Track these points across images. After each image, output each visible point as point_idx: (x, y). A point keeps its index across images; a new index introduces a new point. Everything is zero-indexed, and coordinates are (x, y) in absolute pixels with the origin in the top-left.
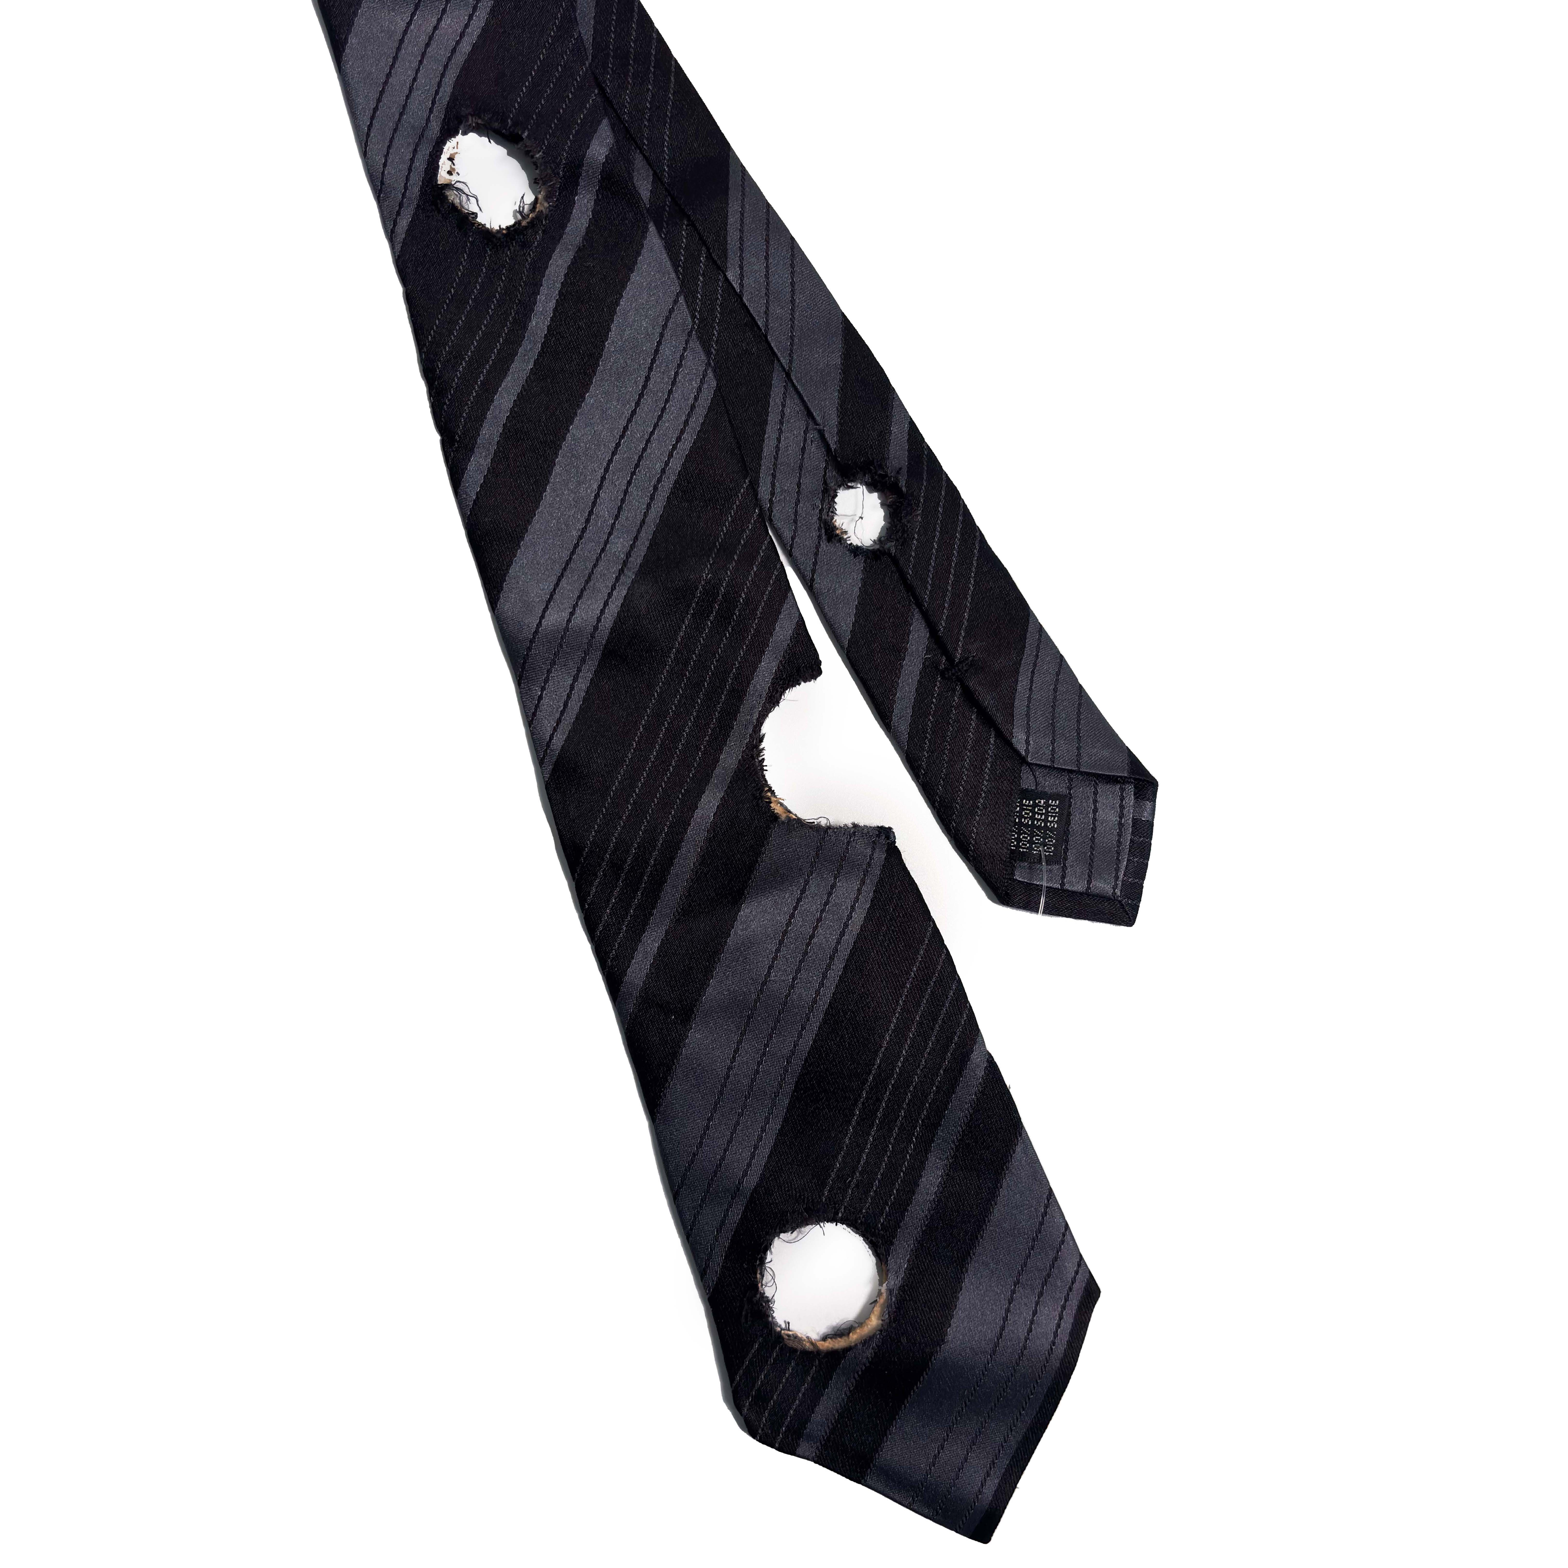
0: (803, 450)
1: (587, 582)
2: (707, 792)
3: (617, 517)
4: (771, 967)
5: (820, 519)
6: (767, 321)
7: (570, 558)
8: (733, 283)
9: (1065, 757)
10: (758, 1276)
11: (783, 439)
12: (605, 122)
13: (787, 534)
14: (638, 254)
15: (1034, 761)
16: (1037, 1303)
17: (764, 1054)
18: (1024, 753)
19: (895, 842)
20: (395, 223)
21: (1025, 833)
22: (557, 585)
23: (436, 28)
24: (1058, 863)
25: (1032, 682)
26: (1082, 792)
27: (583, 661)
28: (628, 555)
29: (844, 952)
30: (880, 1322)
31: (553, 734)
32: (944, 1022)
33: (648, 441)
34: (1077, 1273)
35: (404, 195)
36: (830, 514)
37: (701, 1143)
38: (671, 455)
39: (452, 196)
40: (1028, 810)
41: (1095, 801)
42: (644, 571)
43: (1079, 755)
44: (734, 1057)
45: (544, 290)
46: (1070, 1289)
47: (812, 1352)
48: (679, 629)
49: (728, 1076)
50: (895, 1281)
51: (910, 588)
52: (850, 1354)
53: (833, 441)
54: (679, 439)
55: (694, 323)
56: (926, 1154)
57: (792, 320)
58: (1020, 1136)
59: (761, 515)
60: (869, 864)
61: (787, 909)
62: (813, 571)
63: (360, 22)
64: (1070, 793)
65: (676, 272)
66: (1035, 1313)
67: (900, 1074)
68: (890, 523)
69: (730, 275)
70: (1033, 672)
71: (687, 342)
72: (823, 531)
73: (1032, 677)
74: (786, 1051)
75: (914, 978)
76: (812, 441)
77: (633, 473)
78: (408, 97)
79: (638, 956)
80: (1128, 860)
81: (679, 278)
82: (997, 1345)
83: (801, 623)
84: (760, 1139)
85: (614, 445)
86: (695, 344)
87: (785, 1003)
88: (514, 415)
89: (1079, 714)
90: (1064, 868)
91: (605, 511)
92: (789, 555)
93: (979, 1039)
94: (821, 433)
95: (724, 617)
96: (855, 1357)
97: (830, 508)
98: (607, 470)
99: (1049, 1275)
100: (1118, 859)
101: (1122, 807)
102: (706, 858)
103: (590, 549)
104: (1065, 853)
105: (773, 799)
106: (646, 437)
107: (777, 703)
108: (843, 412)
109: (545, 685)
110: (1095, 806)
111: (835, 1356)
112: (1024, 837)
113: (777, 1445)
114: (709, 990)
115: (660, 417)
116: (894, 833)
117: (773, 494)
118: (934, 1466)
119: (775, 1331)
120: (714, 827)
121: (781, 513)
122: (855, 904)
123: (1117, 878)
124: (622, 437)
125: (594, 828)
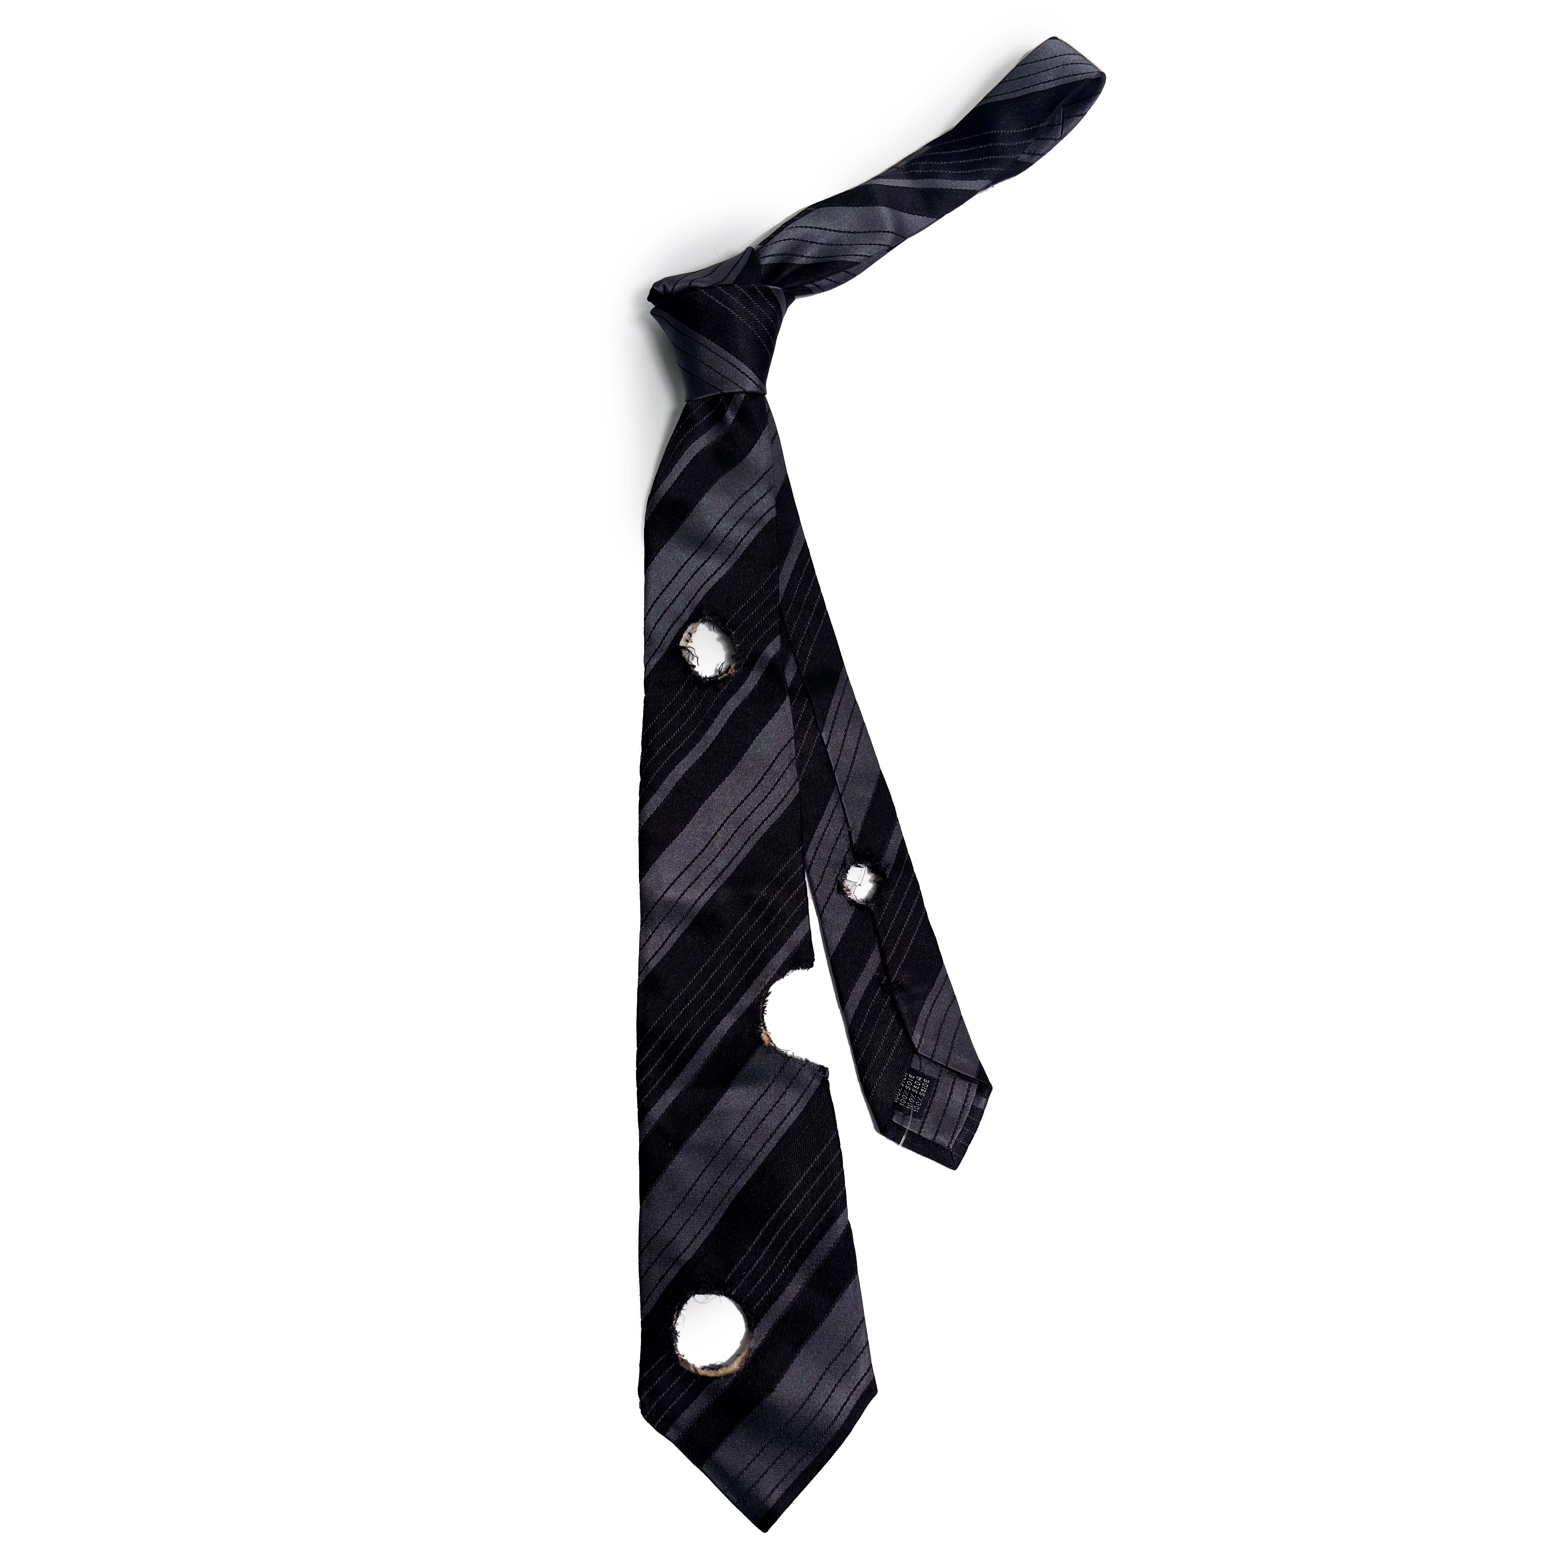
0: (838, 839)
1: (696, 879)
2: (727, 1016)
3: (723, 848)
4: (734, 1131)
5: (836, 879)
6: (837, 764)
7: (691, 864)
8: (824, 739)
9: (941, 1055)
10: (675, 1316)
11: (828, 829)
12: (778, 637)
13: (816, 882)
14: (776, 711)
15: (921, 1053)
16: (836, 1385)
17: (715, 1182)
18: (916, 1047)
19: (828, 1078)
20: (650, 660)
21: (905, 1094)
22: (679, 877)
23: (703, 565)
24: (920, 1118)
25: (933, 1006)
26: (946, 1080)
27: (681, 922)
28: (723, 871)
29: (780, 1134)
30: (739, 1367)
31: (651, 959)
32: (826, 1194)
33: (753, 812)
34: (866, 1374)
35: (659, 646)
36: (843, 878)
37: (664, 1225)
38: (762, 823)
39: (685, 654)
40: (910, 1081)
41: (952, 1088)
42: (730, 882)
43: (949, 1057)
44: (698, 1178)
45: (719, 717)
46: (859, 1384)
47: (693, 1374)
48: (739, 919)
49: (691, 1189)
50: (754, 1345)
51: (876, 932)
52: (715, 1382)
53: (855, 839)
54: (769, 815)
55: (796, 754)
56: (795, 1273)
57: (851, 767)
58: (854, 1278)
59: (803, 869)
60: (808, 1086)
61: (754, 1099)
62: (824, 907)
63: (663, 551)
64: (939, 1078)
65: (794, 725)
66: (833, 1391)
67: (792, 1218)
68: (875, 892)
69: (824, 735)
70: (935, 1001)
71: (789, 765)
72: (836, 886)
73: (934, 1004)
74: (730, 1184)
75: (816, 1162)
76: (844, 836)
77: (739, 827)
78: (677, 596)
79: (660, 1103)
80: (963, 1129)
81: (795, 729)
82: (804, 1403)
83: (809, 935)
84: (699, 1232)
85: (733, 809)
86: (794, 767)
87: (736, 1155)
88: (683, 778)
89: (956, 1033)
90: (923, 1123)
91: (718, 843)
92: (814, 894)
93: (845, 1211)
94: (850, 833)
95: (766, 919)
96: (718, 1384)
97: (843, 875)
98: (725, 821)
99: (848, 1371)
100: (956, 1126)
101: (967, 1096)
102: (716, 1055)
103: (702, 862)
104: (926, 1114)
105: (764, 1031)
106: (752, 809)
107: (783, 976)
108: (865, 825)
109: (655, 930)
110: (952, 1091)
111: (705, 1378)
112: (904, 1097)
113: (656, 1426)
114: (695, 1134)
115: (763, 801)
116: (828, 1072)
117: (814, 858)
118: (746, 1470)
119: (675, 1353)
120: (726, 1038)
121: (816, 870)
122: (794, 1107)
123: (953, 1137)
124: (739, 806)
125: (658, 1019)
